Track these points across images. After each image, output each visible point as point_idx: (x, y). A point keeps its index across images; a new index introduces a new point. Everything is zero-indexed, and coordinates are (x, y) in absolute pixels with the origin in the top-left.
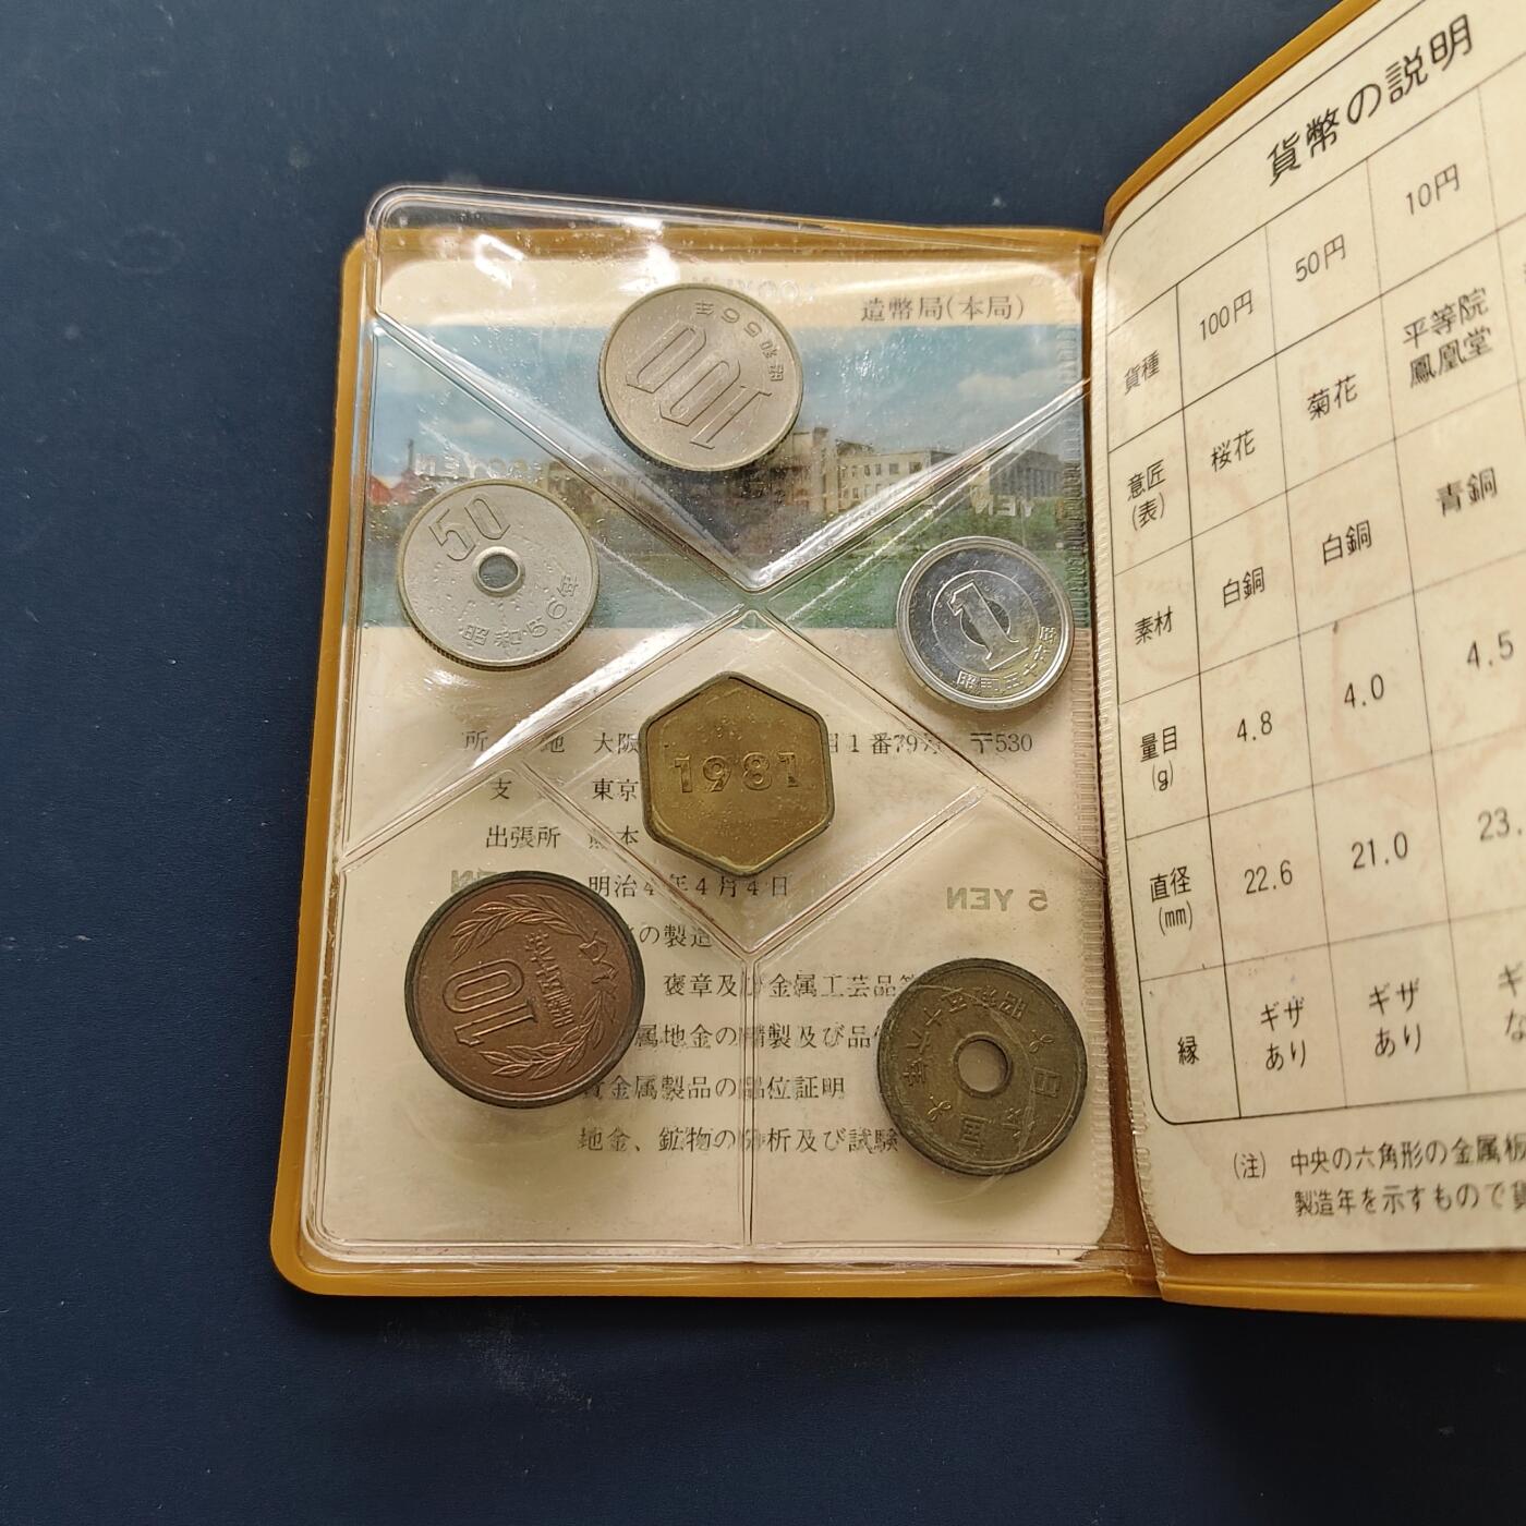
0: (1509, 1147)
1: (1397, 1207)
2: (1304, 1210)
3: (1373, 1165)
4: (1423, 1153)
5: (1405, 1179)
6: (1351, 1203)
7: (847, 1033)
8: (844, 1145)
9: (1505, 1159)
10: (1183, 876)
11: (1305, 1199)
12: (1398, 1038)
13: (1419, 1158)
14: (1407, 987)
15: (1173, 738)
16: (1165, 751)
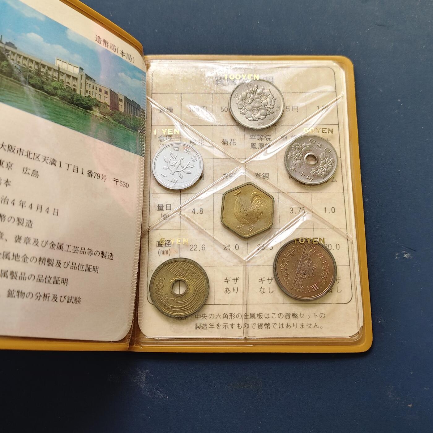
0: (258, 316)
1: (227, 328)
2: (198, 328)
3: (221, 318)
4: (235, 316)
5: (229, 321)
6: (213, 327)
7: (71, 264)
8: (66, 301)
9: (257, 318)
10: (169, 242)
11: (198, 326)
12: (231, 290)
13: (234, 317)
14: (235, 279)
15: (170, 207)
16: (166, 210)
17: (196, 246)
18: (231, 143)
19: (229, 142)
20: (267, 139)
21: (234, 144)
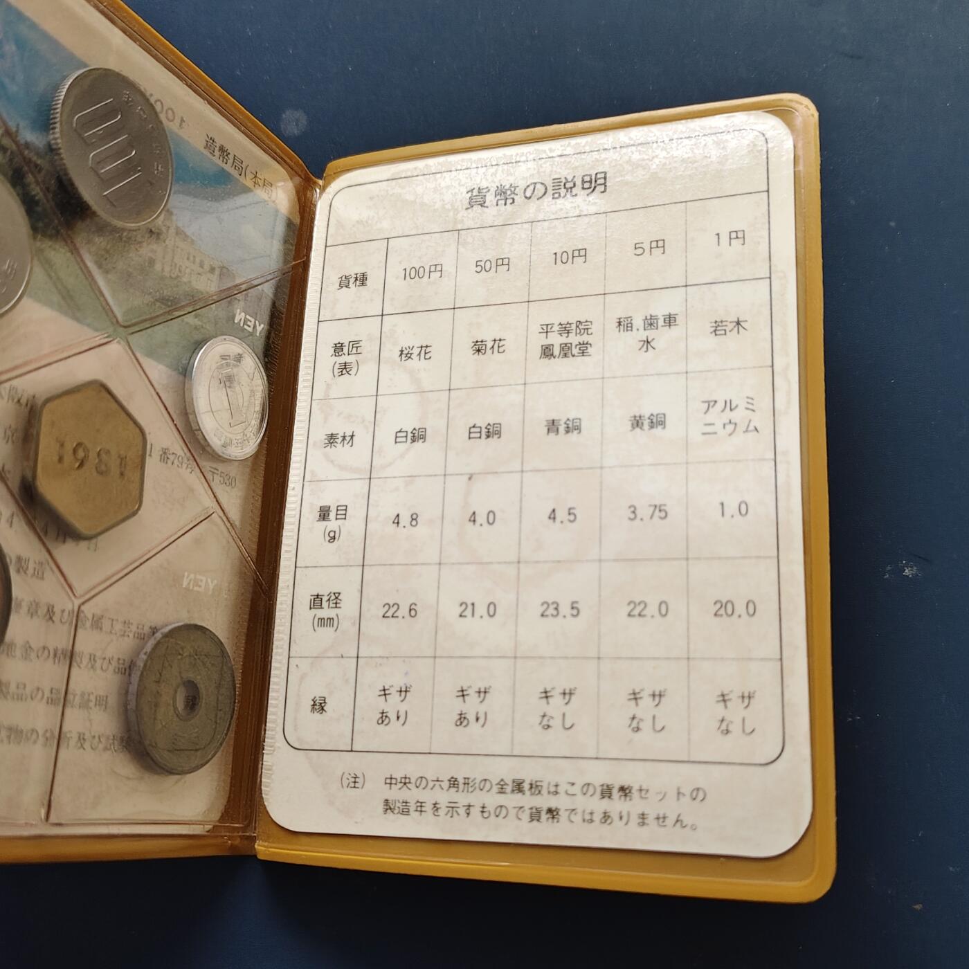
0: (531, 788)
1: (455, 814)
2: (389, 811)
3: (442, 789)
4: (477, 785)
5: (462, 798)
6: (423, 809)
9: (528, 793)
10: (337, 598)
11: (390, 804)
12: (472, 717)
13: (473, 788)
14: (482, 690)
15: (344, 512)
16: (336, 519)
17: (396, 607)
18: (493, 347)
19: (490, 344)
20: (582, 331)
21: (501, 350)
